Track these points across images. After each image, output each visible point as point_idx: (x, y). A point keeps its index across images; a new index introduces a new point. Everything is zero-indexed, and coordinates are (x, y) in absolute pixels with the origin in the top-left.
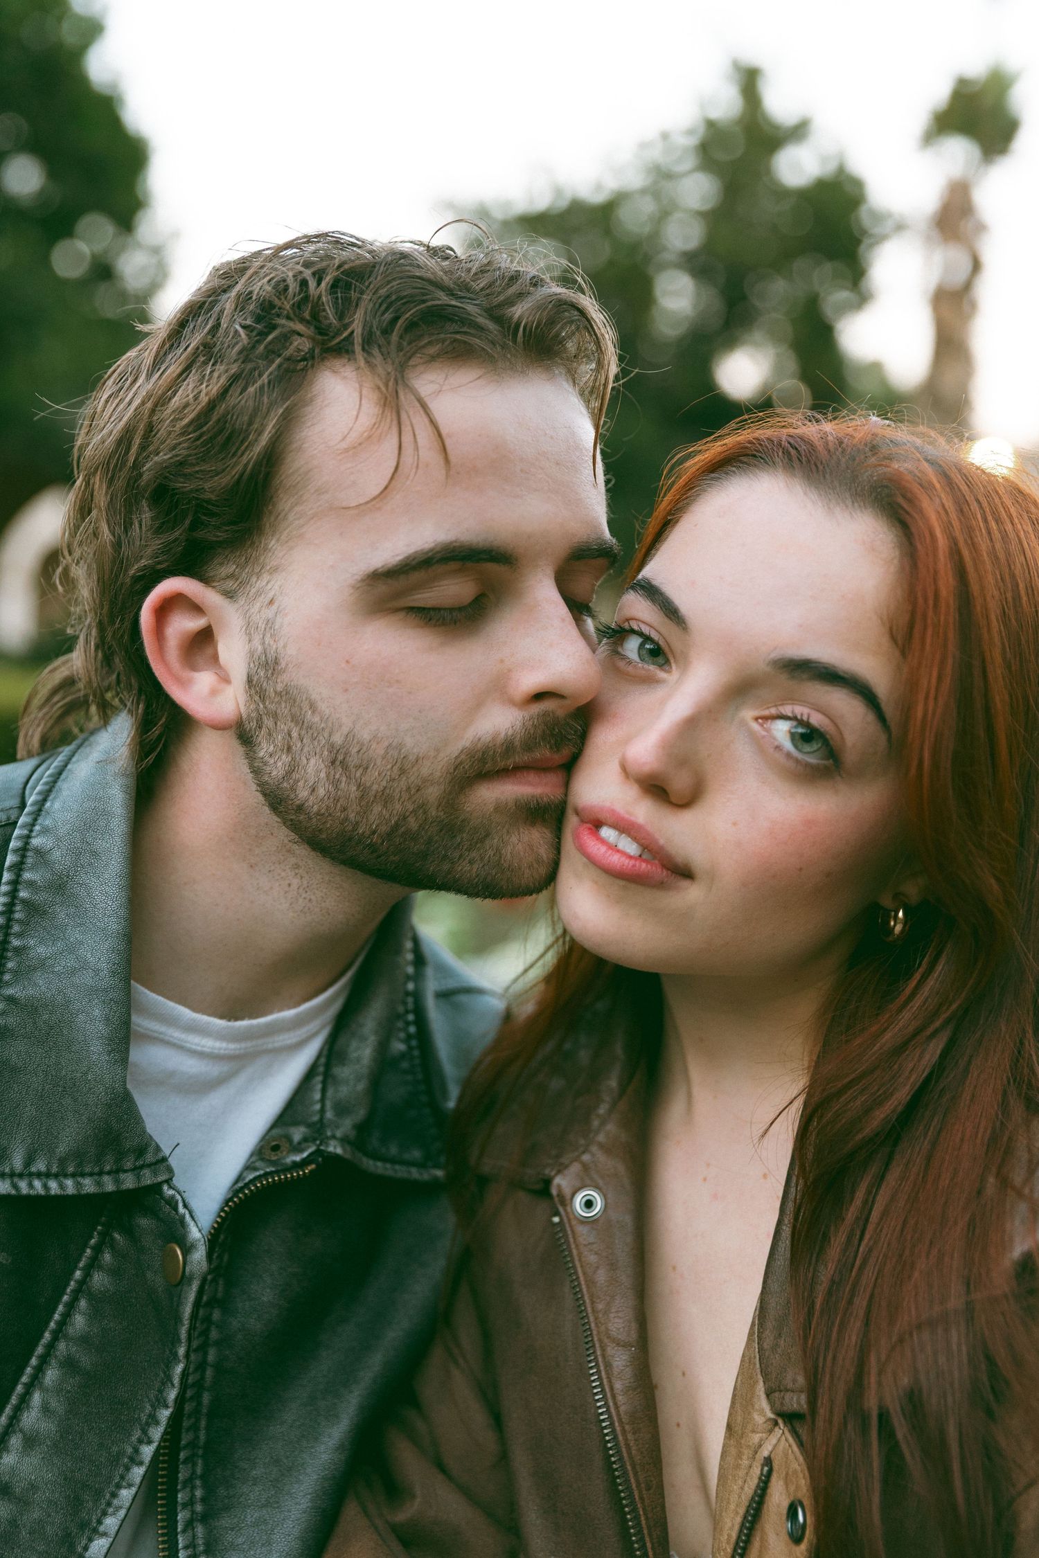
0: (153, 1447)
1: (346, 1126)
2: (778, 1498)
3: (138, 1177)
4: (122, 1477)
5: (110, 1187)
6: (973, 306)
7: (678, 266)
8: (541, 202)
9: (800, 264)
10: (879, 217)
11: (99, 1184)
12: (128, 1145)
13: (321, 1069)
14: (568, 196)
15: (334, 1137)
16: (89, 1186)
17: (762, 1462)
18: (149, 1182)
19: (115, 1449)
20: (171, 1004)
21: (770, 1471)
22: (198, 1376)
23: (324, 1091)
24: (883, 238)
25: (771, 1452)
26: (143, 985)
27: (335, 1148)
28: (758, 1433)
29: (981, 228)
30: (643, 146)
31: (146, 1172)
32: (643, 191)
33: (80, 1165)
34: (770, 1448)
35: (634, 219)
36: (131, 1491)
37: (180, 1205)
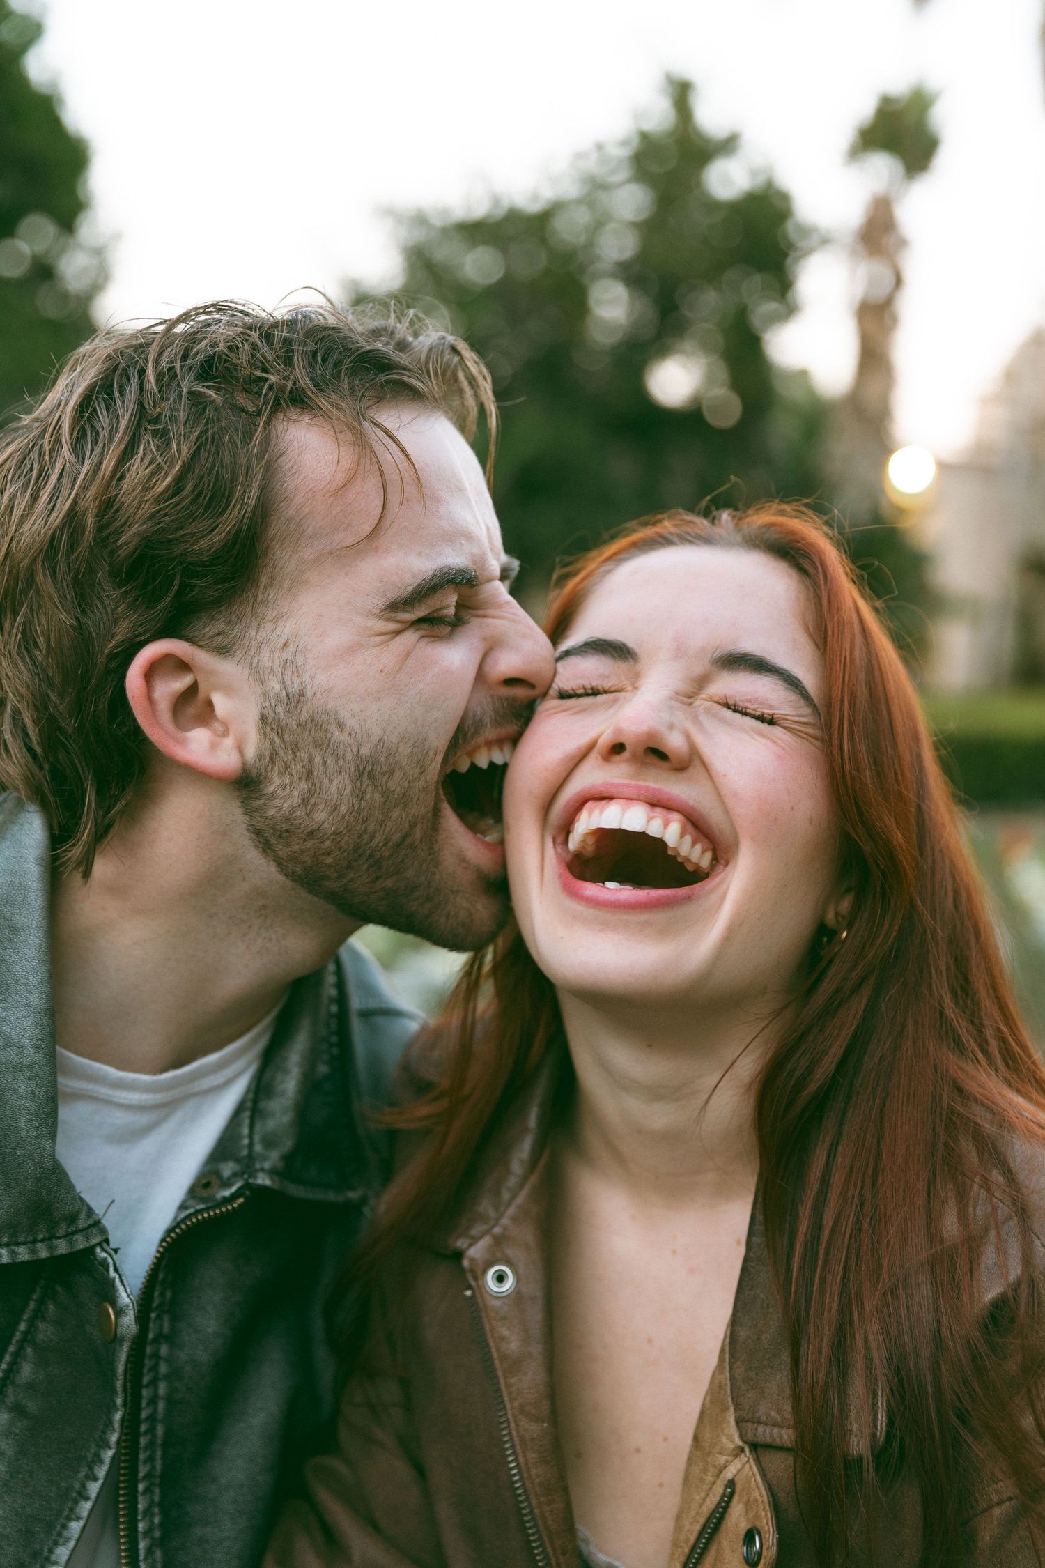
0: (98, 1484)
1: (273, 1159)
2: (737, 1519)
3: (71, 1243)
4: (72, 1510)
5: (44, 1254)
6: (894, 319)
7: (614, 276)
8: (479, 209)
9: (730, 275)
10: (806, 231)
11: (33, 1252)
12: (59, 1214)
13: (249, 1104)
14: (506, 204)
15: (262, 1170)
16: (23, 1254)
17: (726, 1483)
18: (82, 1247)
19: (63, 1484)
20: (97, 1065)
21: (733, 1493)
22: (150, 1410)
23: (252, 1126)
24: (810, 251)
25: (735, 1476)
26: (70, 1050)
27: (264, 1179)
28: (724, 1455)
29: (902, 243)
30: (579, 156)
31: (79, 1237)
32: (579, 201)
33: (14, 1235)
34: (734, 1472)
35: (569, 228)
36: (78, 1523)
37: (111, 1269)
